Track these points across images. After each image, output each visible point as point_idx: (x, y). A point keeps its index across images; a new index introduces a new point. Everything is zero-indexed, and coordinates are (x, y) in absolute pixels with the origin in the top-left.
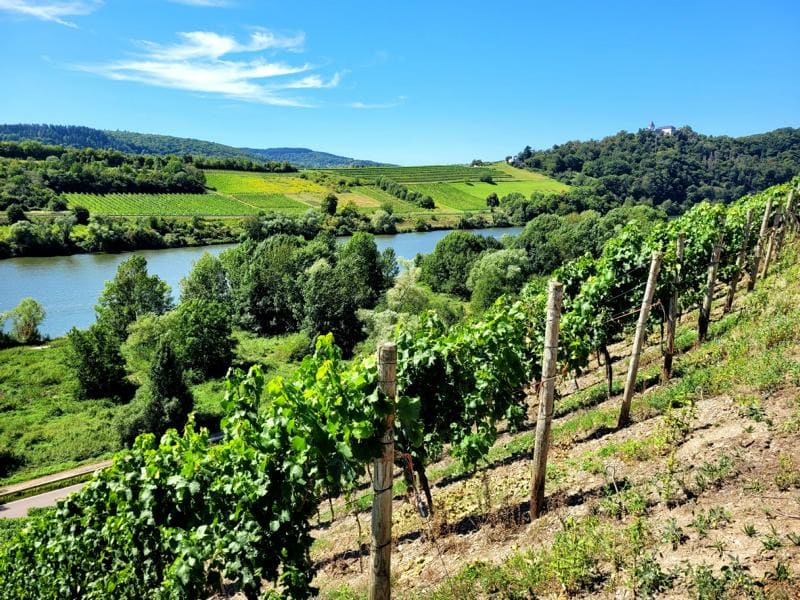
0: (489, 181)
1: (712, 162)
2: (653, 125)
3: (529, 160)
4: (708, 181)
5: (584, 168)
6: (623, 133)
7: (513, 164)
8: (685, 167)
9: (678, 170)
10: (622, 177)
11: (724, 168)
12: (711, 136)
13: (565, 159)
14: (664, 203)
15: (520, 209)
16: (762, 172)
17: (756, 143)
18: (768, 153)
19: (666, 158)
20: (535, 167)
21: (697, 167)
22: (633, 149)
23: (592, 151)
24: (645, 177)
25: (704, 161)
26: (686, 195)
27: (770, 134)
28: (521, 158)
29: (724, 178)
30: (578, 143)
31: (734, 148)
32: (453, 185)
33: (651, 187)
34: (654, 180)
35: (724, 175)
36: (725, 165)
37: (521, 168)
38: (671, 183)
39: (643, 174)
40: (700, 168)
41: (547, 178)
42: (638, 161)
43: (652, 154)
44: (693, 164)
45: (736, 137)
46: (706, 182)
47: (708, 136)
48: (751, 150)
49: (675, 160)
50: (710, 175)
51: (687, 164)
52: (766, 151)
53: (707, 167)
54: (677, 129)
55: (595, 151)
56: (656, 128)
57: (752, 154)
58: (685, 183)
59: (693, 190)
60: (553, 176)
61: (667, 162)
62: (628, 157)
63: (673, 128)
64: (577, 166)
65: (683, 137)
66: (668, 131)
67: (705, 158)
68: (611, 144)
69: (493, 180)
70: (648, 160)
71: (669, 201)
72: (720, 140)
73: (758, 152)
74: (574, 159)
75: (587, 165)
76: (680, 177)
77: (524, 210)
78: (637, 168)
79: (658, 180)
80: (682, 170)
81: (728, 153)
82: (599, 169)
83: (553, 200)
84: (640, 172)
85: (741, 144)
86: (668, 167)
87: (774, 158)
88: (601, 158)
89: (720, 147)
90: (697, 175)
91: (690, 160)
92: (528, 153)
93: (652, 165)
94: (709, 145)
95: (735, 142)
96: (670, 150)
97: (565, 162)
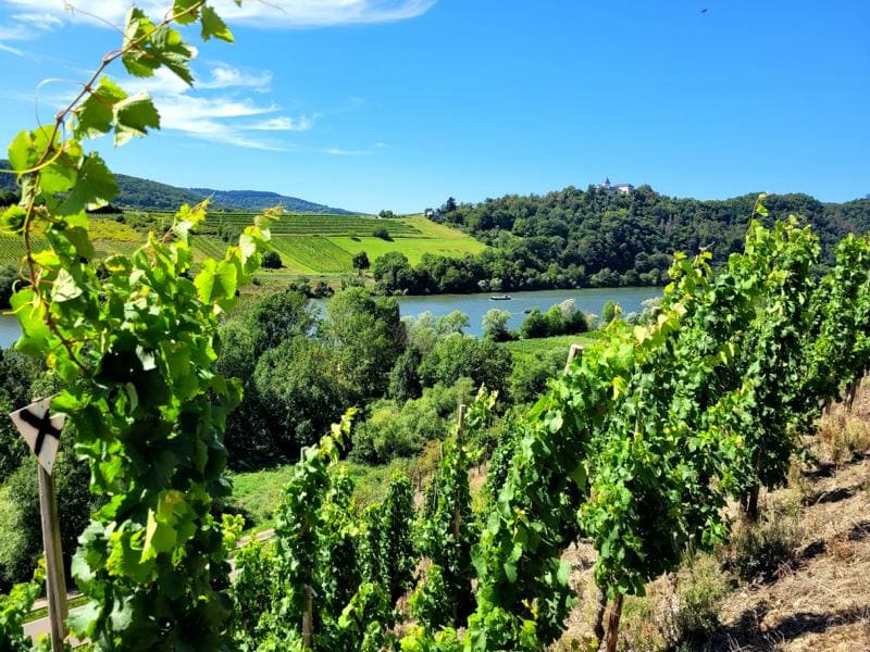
0: (384, 236)
1: (670, 227)
2: (608, 182)
3: (452, 215)
4: (662, 248)
5: (515, 226)
6: (571, 188)
7: (430, 217)
8: (636, 231)
9: (627, 234)
10: (552, 239)
11: (685, 235)
12: (675, 198)
13: (493, 215)
14: (601, 271)
15: (390, 273)
16: (728, 240)
17: (725, 208)
18: (737, 220)
19: (614, 219)
20: (457, 222)
21: (652, 232)
22: (578, 206)
23: (528, 207)
24: (583, 241)
25: (661, 226)
26: (633, 263)
27: (741, 199)
28: (441, 212)
29: (683, 246)
30: (516, 197)
31: (699, 212)
32: (331, 239)
33: (588, 254)
34: (594, 244)
35: (683, 242)
36: (684, 231)
37: (440, 223)
38: (616, 249)
39: (582, 236)
40: (654, 233)
41: (467, 235)
42: (580, 221)
43: (598, 214)
44: (647, 227)
45: (703, 200)
46: (659, 249)
47: (672, 198)
48: (719, 215)
49: (626, 222)
50: (665, 241)
51: (638, 227)
52: (735, 217)
53: (664, 232)
54: (636, 188)
55: (530, 208)
56: (612, 185)
57: (719, 220)
58: (633, 250)
59: (642, 258)
60: (473, 234)
61: (614, 224)
62: (569, 216)
63: (631, 187)
64: (507, 223)
65: (642, 197)
66: (625, 189)
67: (662, 221)
68: (553, 201)
69: (390, 235)
70: (591, 221)
71: (606, 270)
72: (685, 202)
73: (727, 219)
74: (505, 216)
75: (518, 222)
76: (628, 242)
77: (395, 274)
78: (576, 230)
79: (599, 245)
80: (632, 234)
81: (692, 218)
82: (533, 228)
83: (440, 263)
84: (579, 234)
85: (709, 208)
86: (615, 231)
87: (743, 226)
88: (537, 216)
89: (683, 210)
90: (650, 241)
91: (643, 223)
92: (451, 205)
93: (595, 228)
94: (670, 207)
95: (702, 205)
96: (623, 211)
97: (492, 219)
